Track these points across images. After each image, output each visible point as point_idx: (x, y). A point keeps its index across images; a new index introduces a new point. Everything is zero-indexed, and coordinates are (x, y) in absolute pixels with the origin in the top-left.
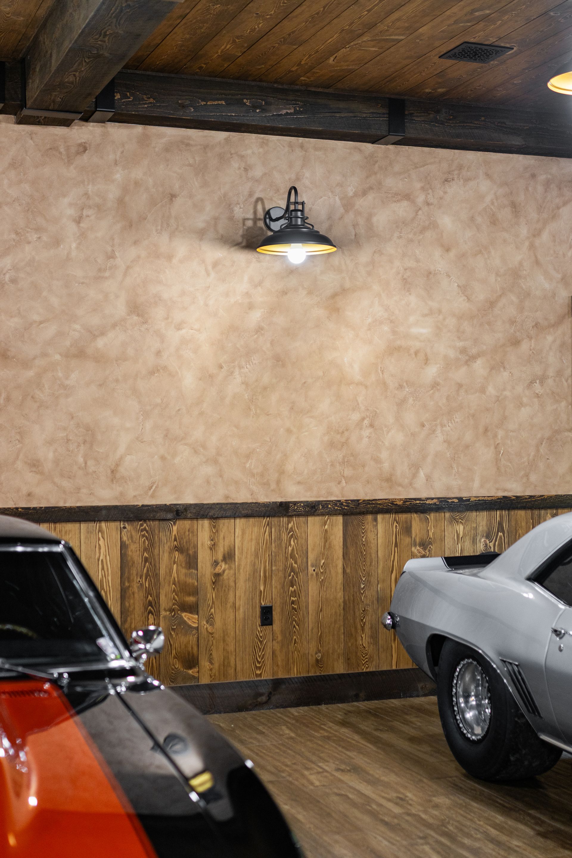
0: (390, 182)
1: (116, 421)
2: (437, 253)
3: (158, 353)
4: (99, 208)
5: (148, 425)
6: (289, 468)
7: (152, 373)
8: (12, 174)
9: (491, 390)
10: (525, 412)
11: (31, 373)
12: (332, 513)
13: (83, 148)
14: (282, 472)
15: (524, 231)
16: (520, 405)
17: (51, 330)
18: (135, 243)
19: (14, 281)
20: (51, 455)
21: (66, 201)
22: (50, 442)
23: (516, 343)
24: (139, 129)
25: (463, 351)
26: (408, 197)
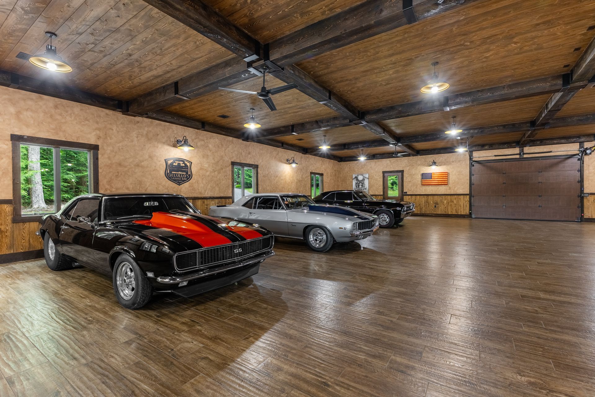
0: (200, 137)
1: (146, 180)
2: (209, 151)
3: (155, 166)
4: (142, 135)
5: (153, 181)
6: (182, 190)
7: (154, 170)
8: (121, 125)
9: (218, 177)
10: (224, 181)
11: (126, 169)
12: (190, 199)
13: (138, 122)
14: (181, 191)
15: (223, 149)
16: (223, 180)
17: (131, 160)
18: (150, 143)
19: (122, 149)
20: (131, 187)
21: (134, 133)
22: (131, 184)
23: (222, 169)
24: (150, 120)
25: (213, 170)
26: (203, 140)
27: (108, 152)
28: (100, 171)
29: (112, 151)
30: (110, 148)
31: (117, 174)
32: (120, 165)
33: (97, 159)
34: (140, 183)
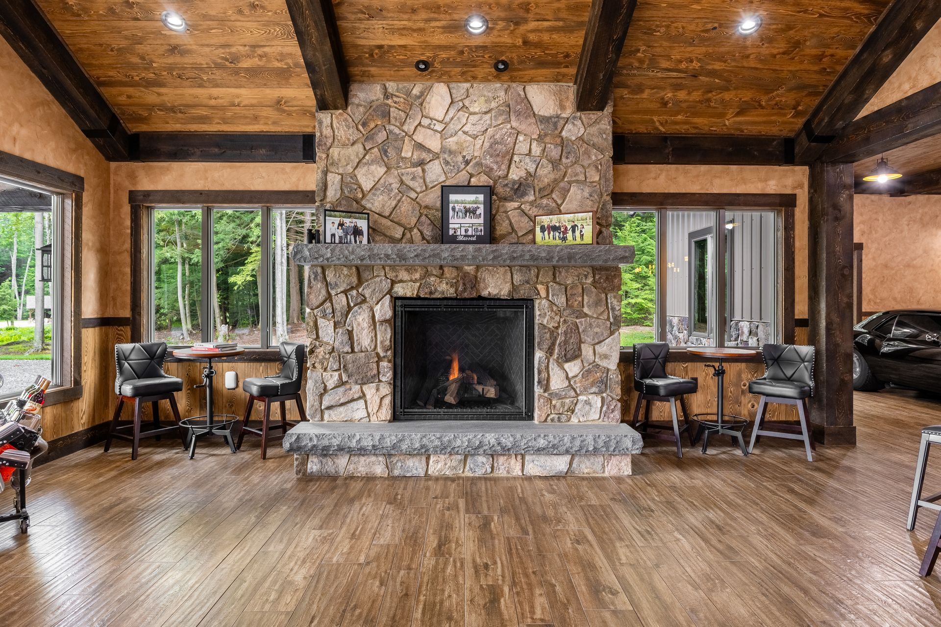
27: (873, 250)
28: (864, 276)
29: (877, 249)
30: (875, 245)
31: (882, 279)
32: (886, 266)
33: (861, 261)
34: (911, 290)
